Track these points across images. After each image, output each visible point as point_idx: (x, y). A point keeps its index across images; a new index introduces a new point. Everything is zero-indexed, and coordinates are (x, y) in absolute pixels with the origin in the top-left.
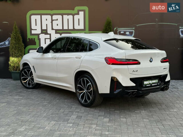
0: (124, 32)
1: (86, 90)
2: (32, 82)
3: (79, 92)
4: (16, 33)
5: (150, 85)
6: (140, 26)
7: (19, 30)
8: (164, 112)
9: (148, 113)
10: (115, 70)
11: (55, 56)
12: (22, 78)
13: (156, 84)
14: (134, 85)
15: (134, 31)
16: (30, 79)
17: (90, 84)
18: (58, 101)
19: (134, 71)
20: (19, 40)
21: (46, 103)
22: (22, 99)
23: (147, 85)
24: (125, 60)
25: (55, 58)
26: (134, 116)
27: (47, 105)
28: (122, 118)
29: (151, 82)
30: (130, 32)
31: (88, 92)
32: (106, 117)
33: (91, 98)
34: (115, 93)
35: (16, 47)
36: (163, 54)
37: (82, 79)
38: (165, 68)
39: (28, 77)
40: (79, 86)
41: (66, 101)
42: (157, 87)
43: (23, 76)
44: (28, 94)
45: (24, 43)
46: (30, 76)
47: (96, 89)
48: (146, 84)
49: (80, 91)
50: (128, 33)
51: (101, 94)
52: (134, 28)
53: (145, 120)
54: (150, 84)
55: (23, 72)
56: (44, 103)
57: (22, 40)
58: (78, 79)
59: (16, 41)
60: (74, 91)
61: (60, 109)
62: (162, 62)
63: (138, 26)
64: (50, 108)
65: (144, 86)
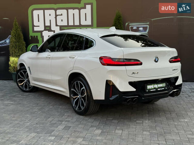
0: (137, 27)
1: (80, 96)
2: (29, 85)
3: (73, 98)
4: (16, 30)
5: (155, 90)
6: (155, 20)
7: (20, 27)
8: (171, 123)
9: (151, 124)
10: (111, 72)
11: (50, 56)
12: (18, 80)
13: (164, 89)
14: (135, 90)
15: (148, 26)
16: (27, 81)
17: (84, 89)
18: (51, 107)
19: (134, 73)
20: (20, 38)
21: (37, 109)
22: (12, 104)
23: (151, 90)
24: (123, 61)
25: (49, 58)
26: (133, 128)
27: (36, 112)
28: (118, 129)
29: (156, 86)
30: (143, 27)
31: (82, 97)
32: (98, 129)
33: (85, 105)
34: (111, 99)
35: (16, 45)
36: (173, 52)
37: (75, 82)
38: (175, 70)
39: (25, 79)
40: (73, 91)
41: (61, 107)
42: (165, 92)
43: (19, 78)
44: (22, 98)
45: (25, 41)
46: (27, 78)
47: (90, 94)
48: (150, 88)
49: (74, 96)
50: (141, 29)
51: (96, 100)
52: (148, 23)
53: (145, 133)
54: (155, 88)
55: (19, 73)
56: (35, 109)
57: (23, 38)
58: (72, 82)
59: (16, 39)
60: (68, 96)
61: (49, 118)
62: (171, 62)
63: (153, 20)
64: (38, 116)
65: (147, 91)
